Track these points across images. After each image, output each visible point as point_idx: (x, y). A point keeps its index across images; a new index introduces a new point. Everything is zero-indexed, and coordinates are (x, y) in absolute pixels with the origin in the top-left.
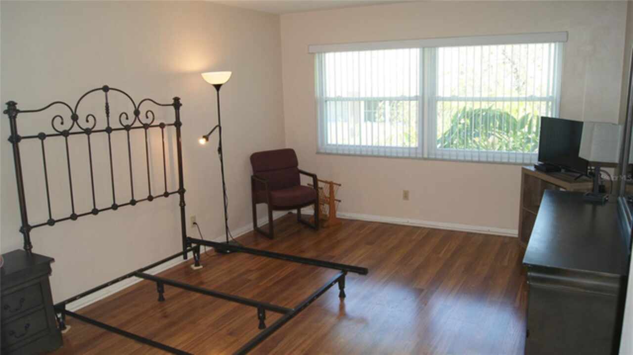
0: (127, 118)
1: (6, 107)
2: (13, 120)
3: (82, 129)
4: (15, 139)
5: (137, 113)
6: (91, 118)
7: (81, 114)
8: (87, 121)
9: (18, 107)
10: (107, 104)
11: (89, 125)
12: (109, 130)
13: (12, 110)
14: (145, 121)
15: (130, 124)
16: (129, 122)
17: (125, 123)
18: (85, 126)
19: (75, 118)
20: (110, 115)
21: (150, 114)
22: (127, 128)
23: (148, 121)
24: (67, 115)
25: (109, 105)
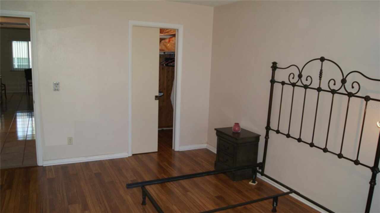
0: (335, 84)
1: (271, 65)
2: (274, 71)
3: (303, 84)
4: (273, 81)
5: (344, 81)
6: (309, 78)
7: (304, 74)
8: (307, 80)
9: (278, 66)
10: (321, 70)
11: (308, 83)
12: (319, 90)
13: (274, 67)
14: (350, 90)
15: (336, 89)
16: (336, 88)
17: (333, 87)
18: (305, 83)
19: (300, 76)
20: (322, 79)
21: (355, 85)
22: (333, 92)
23: (354, 91)
24: (297, 73)
25: (323, 71)
